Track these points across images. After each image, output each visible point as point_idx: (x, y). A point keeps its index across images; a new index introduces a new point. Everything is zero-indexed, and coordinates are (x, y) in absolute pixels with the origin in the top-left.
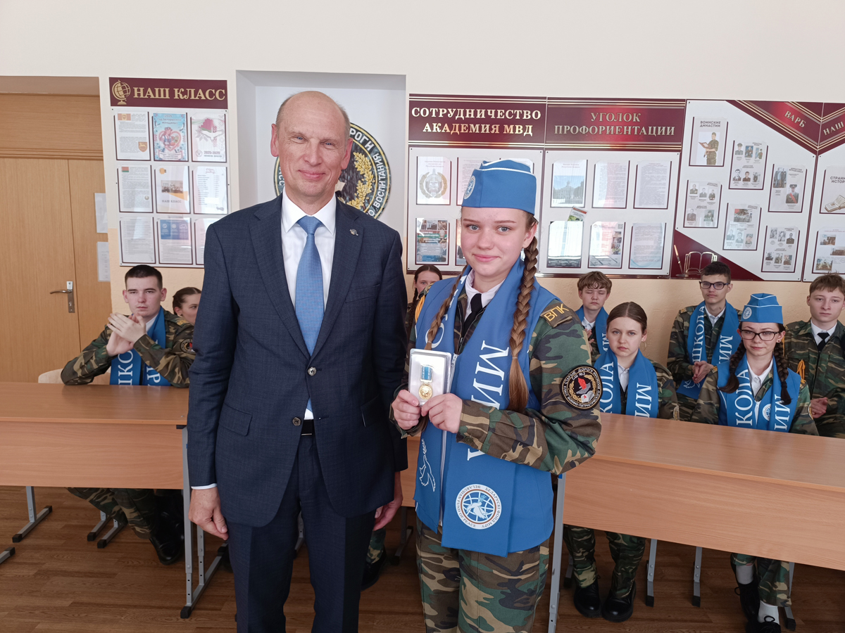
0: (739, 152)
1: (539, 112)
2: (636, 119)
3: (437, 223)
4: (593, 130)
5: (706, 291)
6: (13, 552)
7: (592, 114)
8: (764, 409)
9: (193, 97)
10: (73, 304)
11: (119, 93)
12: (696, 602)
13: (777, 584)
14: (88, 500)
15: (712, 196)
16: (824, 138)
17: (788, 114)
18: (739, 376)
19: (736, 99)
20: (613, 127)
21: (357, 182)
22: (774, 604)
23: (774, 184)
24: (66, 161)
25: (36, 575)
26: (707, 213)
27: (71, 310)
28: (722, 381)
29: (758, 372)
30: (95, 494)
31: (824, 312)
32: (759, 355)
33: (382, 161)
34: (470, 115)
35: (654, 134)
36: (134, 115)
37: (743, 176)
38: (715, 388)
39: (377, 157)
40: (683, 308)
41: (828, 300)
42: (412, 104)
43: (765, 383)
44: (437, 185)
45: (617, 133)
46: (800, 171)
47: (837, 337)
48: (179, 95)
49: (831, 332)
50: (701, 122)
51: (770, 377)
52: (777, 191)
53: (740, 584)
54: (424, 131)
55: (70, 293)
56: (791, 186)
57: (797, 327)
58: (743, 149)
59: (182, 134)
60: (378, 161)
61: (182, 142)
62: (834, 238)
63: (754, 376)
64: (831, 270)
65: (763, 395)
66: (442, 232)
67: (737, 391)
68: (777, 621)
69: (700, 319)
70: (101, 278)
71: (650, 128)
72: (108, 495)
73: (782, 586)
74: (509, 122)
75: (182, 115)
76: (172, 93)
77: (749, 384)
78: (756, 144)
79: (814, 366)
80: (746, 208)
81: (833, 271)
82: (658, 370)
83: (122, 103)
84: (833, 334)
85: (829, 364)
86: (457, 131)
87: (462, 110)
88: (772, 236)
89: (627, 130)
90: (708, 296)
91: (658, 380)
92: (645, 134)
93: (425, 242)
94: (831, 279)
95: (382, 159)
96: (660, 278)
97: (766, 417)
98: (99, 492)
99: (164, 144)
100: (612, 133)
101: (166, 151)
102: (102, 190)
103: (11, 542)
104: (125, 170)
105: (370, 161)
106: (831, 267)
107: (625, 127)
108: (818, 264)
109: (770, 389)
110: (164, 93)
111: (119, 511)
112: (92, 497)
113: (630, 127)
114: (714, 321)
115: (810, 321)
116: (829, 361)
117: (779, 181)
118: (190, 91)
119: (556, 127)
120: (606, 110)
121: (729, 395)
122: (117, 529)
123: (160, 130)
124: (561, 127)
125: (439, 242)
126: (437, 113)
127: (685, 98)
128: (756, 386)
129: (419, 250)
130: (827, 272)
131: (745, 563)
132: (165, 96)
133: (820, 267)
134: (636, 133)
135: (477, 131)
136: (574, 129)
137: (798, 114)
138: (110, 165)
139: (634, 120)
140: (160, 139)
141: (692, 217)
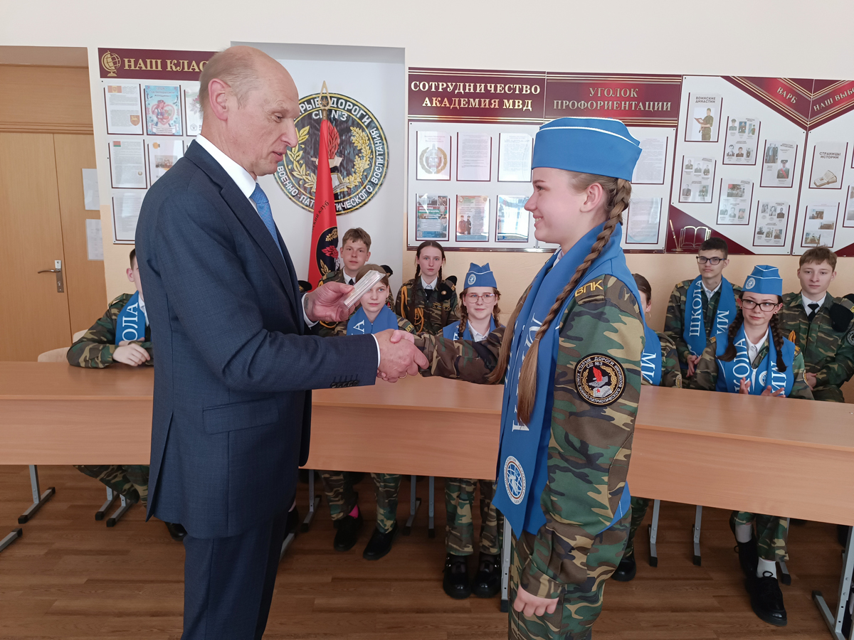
0: (733, 128)
1: (538, 87)
2: (633, 94)
3: (437, 198)
4: (592, 104)
5: (703, 266)
6: (20, 533)
7: (591, 89)
8: (760, 376)
9: (186, 69)
10: (62, 284)
11: (109, 64)
12: (697, 561)
13: (776, 540)
14: (99, 478)
15: (707, 172)
16: (815, 114)
17: (780, 90)
18: (736, 345)
19: (730, 75)
20: (611, 102)
21: (355, 156)
22: (772, 559)
23: (766, 160)
24: (52, 135)
25: (47, 554)
26: (701, 189)
27: (60, 289)
28: (721, 350)
29: (754, 340)
30: (105, 472)
31: (813, 284)
32: (756, 325)
33: (380, 136)
34: (470, 89)
35: (651, 109)
36: (125, 87)
37: (736, 152)
38: (713, 358)
39: (375, 132)
40: (679, 282)
41: (816, 273)
42: (412, 78)
43: (761, 351)
44: (436, 160)
45: (615, 108)
46: (791, 146)
47: (826, 308)
48: (171, 67)
49: (820, 303)
50: (697, 98)
51: (766, 345)
52: (768, 167)
53: (739, 544)
54: (424, 105)
55: (58, 272)
56: (782, 161)
57: (788, 299)
58: (737, 124)
59: (175, 108)
60: (375, 136)
61: (176, 116)
62: (823, 213)
63: (751, 344)
64: (819, 243)
65: (759, 363)
66: (442, 208)
67: (735, 360)
68: (775, 576)
69: (697, 293)
70: (92, 256)
71: (647, 103)
72: (118, 473)
73: (780, 542)
74: (508, 97)
75: (176, 88)
76: (164, 65)
77: (746, 353)
78: (749, 120)
79: (805, 336)
80: (739, 183)
81: (822, 244)
82: (662, 340)
83: (112, 74)
84: (823, 305)
85: (819, 334)
86: (457, 105)
87: (462, 84)
88: (764, 211)
89: (625, 105)
90: (704, 270)
91: (662, 349)
92: (642, 109)
93: (425, 218)
94: (819, 252)
95: (380, 134)
96: (655, 253)
97: (762, 383)
98: (109, 470)
99: (157, 117)
100: (610, 108)
101: (159, 124)
102: (92, 165)
103: (17, 523)
104: (117, 144)
105: (367, 136)
106: (819, 240)
107: (623, 103)
108: (806, 238)
109: (766, 357)
110: (156, 65)
111: (129, 489)
112: (102, 476)
113: (627, 103)
114: (710, 295)
115: (800, 293)
116: (819, 331)
117: (771, 156)
118: (183, 63)
119: (555, 102)
120: (603, 85)
121: (727, 363)
122: (125, 507)
123: (152, 102)
124: (560, 102)
125: (439, 217)
126: (437, 88)
127: (682, 74)
128: (752, 354)
129: (419, 226)
130: (815, 245)
131: (744, 522)
132: (157, 67)
133: (808, 241)
134: (633, 109)
135: (477, 106)
136: (573, 104)
137: (789, 90)
138: (100, 139)
139: (632, 96)
140: (153, 112)
141: (688, 192)
